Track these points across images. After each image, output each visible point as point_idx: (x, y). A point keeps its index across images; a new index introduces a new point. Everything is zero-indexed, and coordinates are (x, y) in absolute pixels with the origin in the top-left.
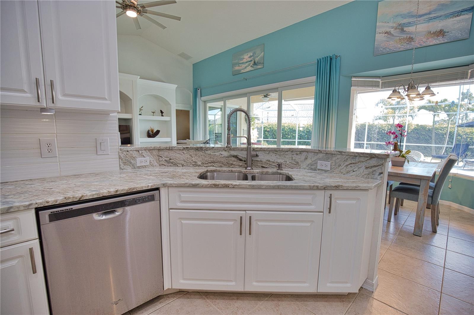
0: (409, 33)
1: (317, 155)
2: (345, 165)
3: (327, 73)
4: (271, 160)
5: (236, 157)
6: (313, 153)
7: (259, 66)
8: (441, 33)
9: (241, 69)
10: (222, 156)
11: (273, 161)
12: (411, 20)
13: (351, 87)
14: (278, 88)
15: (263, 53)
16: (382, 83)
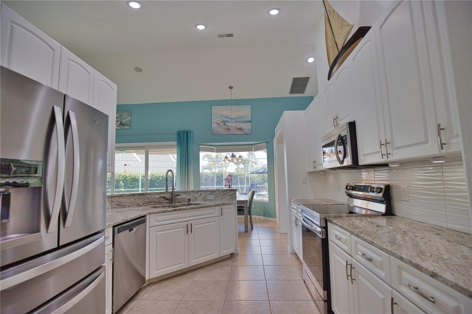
0: (228, 126)
1: (206, 193)
2: (221, 195)
3: (185, 141)
4: (183, 198)
5: (164, 197)
6: (204, 192)
7: (127, 127)
8: (241, 129)
10: (156, 198)
11: (184, 198)
12: (228, 120)
13: (200, 151)
14: (145, 147)
15: (130, 117)
16: (216, 149)
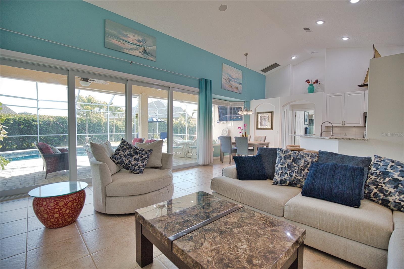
8: (237, 88)
9: (124, 47)
12: (231, 79)
15: (155, 46)
